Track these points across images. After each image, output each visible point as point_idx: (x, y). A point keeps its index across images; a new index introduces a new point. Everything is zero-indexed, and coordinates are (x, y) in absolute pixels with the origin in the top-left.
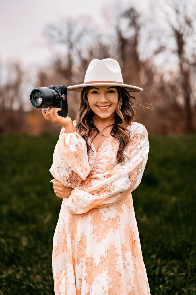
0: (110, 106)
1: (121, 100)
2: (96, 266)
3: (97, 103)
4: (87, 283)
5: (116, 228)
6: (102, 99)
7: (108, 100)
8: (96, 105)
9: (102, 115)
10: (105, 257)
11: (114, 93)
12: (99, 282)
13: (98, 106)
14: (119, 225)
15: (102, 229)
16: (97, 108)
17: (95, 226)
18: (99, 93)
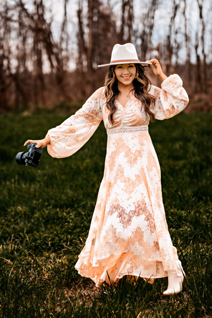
0: (130, 76)
1: (138, 71)
2: (133, 181)
3: (121, 75)
4: (126, 193)
5: (142, 156)
6: (125, 72)
7: (130, 73)
8: (121, 76)
9: (126, 83)
10: (139, 175)
11: (133, 67)
12: (138, 191)
13: (122, 77)
14: (143, 154)
15: (133, 158)
16: (122, 78)
17: (128, 157)
18: (123, 68)
